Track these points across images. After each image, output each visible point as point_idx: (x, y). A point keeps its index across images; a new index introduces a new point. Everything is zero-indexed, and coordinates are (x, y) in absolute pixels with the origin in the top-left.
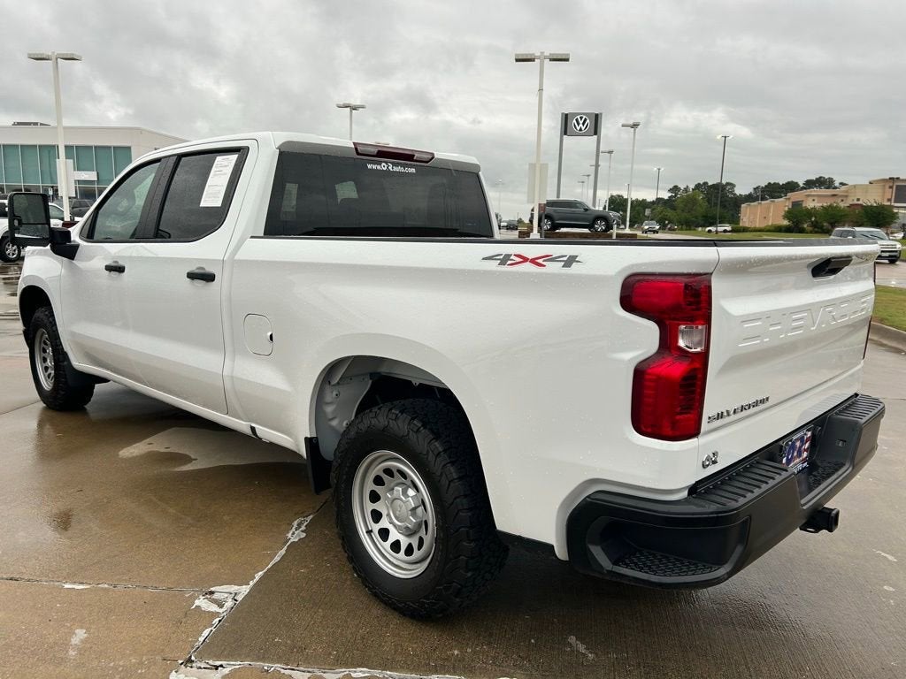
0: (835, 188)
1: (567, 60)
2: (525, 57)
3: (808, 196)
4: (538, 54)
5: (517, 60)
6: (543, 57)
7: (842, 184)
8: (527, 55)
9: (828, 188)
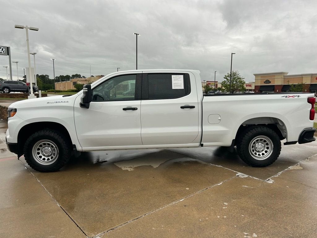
0: (81, 78)
1: (37, 30)
2: (20, 27)
3: (78, 80)
4: (25, 26)
5: (16, 27)
6: (27, 28)
7: (84, 77)
8: (21, 26)
9: (79, 78)
